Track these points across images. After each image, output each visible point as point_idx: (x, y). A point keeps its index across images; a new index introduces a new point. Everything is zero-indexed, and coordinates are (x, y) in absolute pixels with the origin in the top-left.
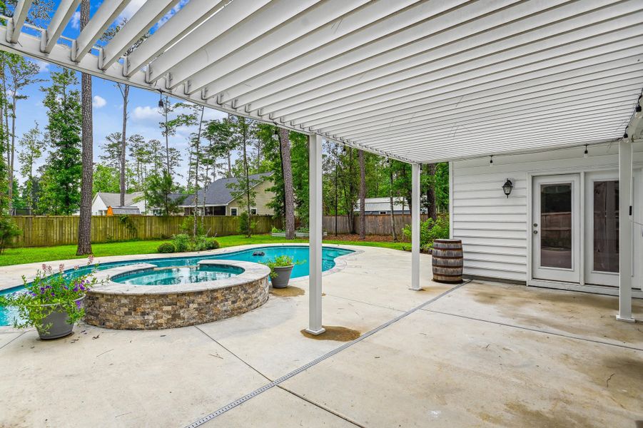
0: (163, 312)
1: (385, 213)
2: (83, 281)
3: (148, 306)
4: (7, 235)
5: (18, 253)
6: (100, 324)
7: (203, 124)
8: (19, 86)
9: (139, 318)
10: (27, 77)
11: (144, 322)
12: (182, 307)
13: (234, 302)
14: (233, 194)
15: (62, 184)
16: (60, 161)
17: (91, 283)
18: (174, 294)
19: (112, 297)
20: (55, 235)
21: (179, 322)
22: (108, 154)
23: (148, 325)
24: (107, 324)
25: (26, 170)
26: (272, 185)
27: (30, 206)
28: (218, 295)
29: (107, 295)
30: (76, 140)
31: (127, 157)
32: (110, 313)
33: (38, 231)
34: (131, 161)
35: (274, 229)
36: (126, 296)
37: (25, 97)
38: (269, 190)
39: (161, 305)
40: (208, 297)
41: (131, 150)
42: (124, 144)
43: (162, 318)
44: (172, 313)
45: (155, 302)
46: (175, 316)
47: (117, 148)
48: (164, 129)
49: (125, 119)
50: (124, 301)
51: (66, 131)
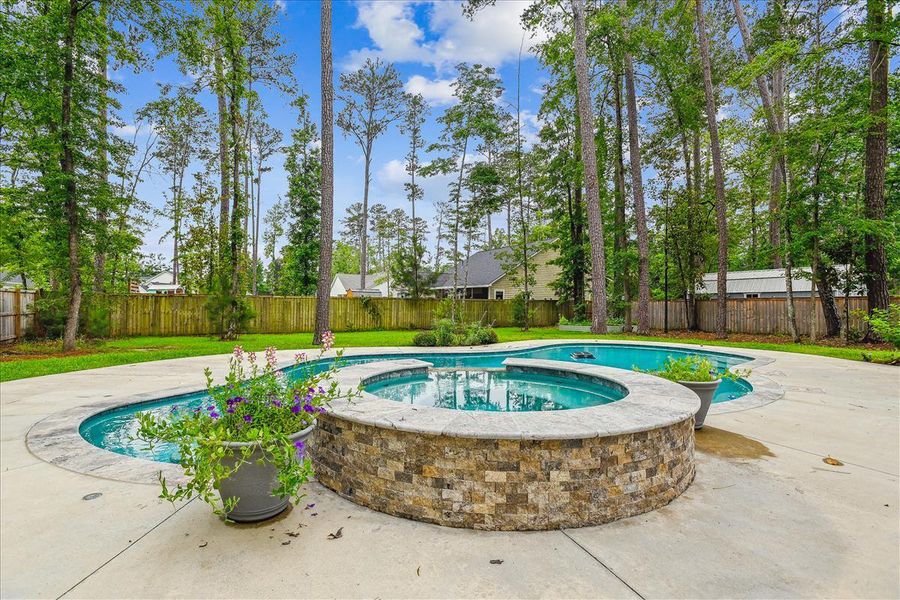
0: (487, 485)
1: (756, 296)
2: (312, 390)
3: (450, 466)
4: (243, 318)
5: (254, 340)
6: (343, 490)
7: (465, 170)
8: (264, 157)
9: (428, 494)
10: (271, 147)
11: (441, 506)
12: (532, 478)
13: (651, 473)
14: (505, 268)
15: (301, 261)
16: (300, 234)
17: (326, 394)
18: (514, 441)
19: (370, 432)
20: (292, 321)
21: (524, 516)
22: (348, 229)
23: (448, 515)
24: (358, 492)
25: (270, 250)
26: (555, 255)
27: (271, 289)
28: (618, 451)
29: (359, 425)
30: (316, 208)
31: (369, 232)
32: (365, 470)
33: (275, 314)
34: (372, 235)
35: (563, 319)
36: (400, 434)
37: (269, 169)
38: (552, 263)
39: (480, 467)
40: (594, 454)
41: (372, 222)
42: (367, 216)
43: (483, 500)
44: (508, 490)
45: (468, 456)
46: (516, 500)
47: (358, 222)
48: (410, 192)
49: (367, 183)
50: (395, 445)
51: (305, 196)
